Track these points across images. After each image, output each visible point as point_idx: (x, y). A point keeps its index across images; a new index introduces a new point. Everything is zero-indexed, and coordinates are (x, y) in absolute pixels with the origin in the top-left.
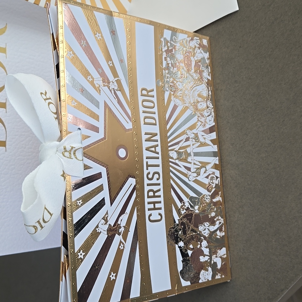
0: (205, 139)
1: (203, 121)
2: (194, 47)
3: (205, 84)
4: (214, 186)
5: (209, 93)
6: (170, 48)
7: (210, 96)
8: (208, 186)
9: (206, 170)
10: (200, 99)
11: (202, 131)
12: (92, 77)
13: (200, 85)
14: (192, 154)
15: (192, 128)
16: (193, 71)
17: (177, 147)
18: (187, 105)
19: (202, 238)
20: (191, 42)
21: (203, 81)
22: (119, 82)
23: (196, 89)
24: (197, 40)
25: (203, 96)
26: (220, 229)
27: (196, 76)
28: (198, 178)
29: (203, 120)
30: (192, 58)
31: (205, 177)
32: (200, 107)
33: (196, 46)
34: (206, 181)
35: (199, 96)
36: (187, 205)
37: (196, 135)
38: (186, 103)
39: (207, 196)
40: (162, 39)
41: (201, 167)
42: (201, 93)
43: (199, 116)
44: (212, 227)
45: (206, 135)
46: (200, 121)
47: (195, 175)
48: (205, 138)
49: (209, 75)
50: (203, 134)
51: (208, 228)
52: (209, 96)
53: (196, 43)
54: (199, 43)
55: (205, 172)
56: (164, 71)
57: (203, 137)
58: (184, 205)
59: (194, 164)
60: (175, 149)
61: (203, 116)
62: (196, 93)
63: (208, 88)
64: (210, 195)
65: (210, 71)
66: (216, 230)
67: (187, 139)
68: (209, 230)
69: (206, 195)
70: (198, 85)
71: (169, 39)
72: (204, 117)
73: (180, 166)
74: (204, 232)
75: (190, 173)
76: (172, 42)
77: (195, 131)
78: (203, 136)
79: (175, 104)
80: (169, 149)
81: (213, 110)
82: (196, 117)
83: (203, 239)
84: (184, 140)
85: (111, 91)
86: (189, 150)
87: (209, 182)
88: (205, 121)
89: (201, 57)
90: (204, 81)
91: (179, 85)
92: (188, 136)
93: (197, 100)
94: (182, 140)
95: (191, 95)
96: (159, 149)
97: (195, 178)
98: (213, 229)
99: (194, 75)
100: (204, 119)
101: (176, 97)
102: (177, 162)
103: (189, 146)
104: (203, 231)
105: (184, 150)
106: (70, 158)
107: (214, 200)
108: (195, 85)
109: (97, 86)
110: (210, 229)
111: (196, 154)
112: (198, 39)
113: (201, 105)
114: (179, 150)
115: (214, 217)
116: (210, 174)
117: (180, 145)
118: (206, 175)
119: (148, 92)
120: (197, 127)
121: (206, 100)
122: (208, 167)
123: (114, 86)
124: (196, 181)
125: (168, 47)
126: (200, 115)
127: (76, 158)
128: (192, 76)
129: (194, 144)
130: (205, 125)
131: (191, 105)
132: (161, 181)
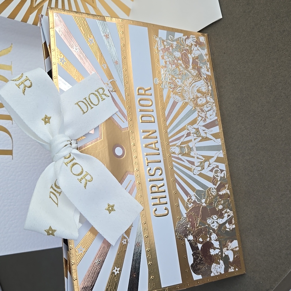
0: (206, 134)
1: (204, 117)
2: (190, 45)
3: (204, 80)
4: (219, 179)
8: (213, 180)
9: (210, 164)
10: (199, 95)
11: (203, 126)
13: (199, 81)
14: (194, 149)
15: (194, 122)
16: (191, 67)
17: (179, 143)
18: (186, 101)
20: (187, 40)
21: (202, 77)
23: (195, 85)
24: (193, 38)
25: (202, 91)
26: (230, 222)
27: (194, 72)
28: (203, 172)
29: (203, 115)
30: (189, 55)
31: (210, 171)
32: (199, 103)
33: (193, 44)
34: (211, 175)
35: (199, 91)
37: (197, 130)
38: (185, 99)
39: (213, 189)
41: (205, 161)
42: (201, 88)
43: (199, 112)
44: (221, 219)
46: (200, 116)
47: (200, 168)
48: (206, 133)
50: (204, 128)
51: (216, 220)
52: (208, 91)
53: (193, 41)
55: (209, 166)
57: (204, 131)
58: (190, 198)
59: (198, 158)
60: (177, 144)
61: (203, 111)
62: (195, 89)
63: (207, 84)
64: (216, 188)
66: (225, 223)
68: (217, 222)
69: (212, 188)
70: (197, 81)
72: (204, 112)
73: (183, 161)
74: (213, 225)
75: (194, 167)
76: (168, 41)
77: (195, 126)
78: (204, 130)
80: (170, 144)
81: (214, 104)
82: (197, 112)
83: (212, 232)
84: (185, 135)
86: (191, 145)
87: (214, 176)
88: (205, 116)
89: (198, 54)
90: (203, 77)
91: (178, 81)
92: (189, 131)
93: (196, 96)
94: (183, 135)
95: (190, 91)
97: (200, 172)
98: (221, 221)
99: (193, 71)
100: (205, 114)
102: (180, 156)
103: (191, 141)
104: (212, 224)
105: (186, 145)
107: (221, 193)
108: (194, 81)
110: (218, 222)
111: (198, 149)
112: (194, 37)
113: (201, 100)
114: (180, 145)
116: (214, 168)
117: (182, 140)
118: (210, 168)
119: (145, 90)
120: (198, 122)
121: (205, 95)
122: (212, 160)
124: (201, 175)
126: (200, 110)
128: (190, 72)
129: (196, 139)
130: (205, 120)
131: (191, 101)
132: (164, 176)
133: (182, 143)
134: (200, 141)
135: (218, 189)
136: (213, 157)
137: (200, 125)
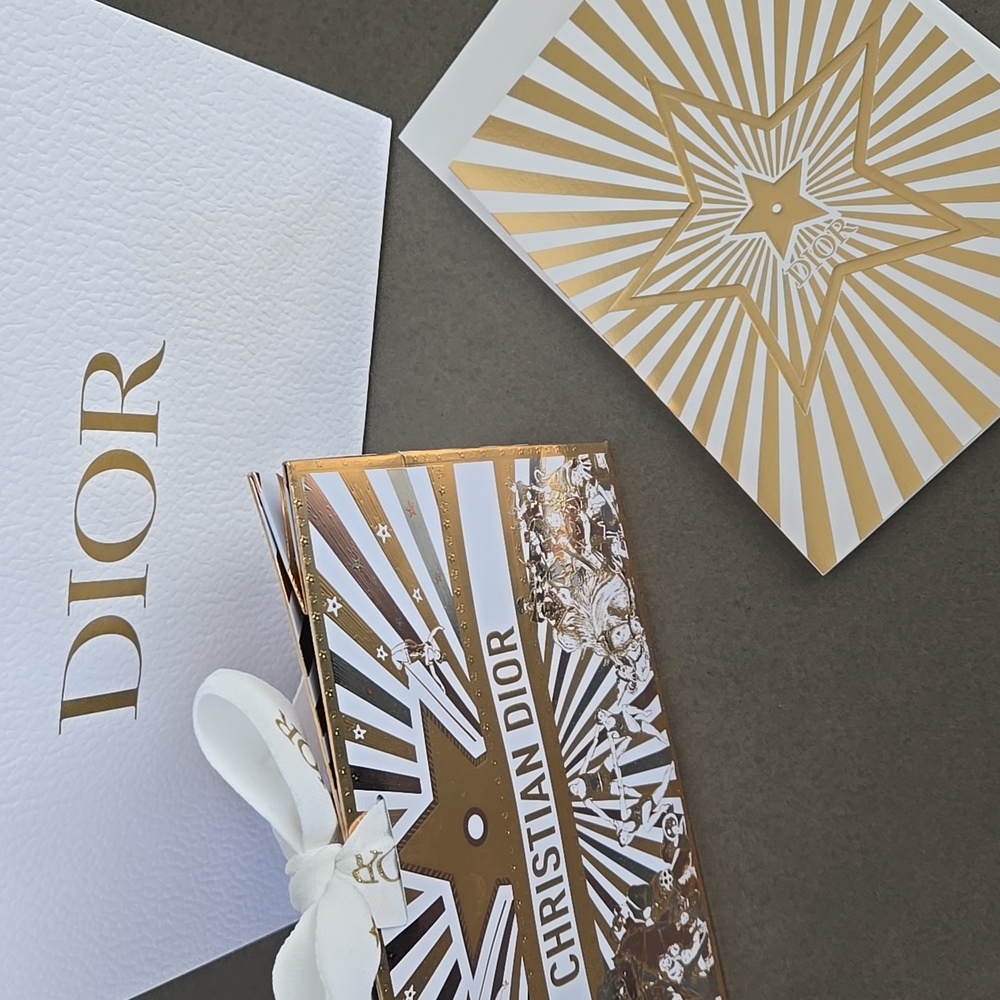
0: (640, 725)
1: (630, 677)
2: (581, 485)
3: (619, 575)
4: (676, 845)
5: (630, 596)
6: (532, 506)
7: (634, 604)
8: (666, 847)
9: (654, 806)
10: (614, 620)
11: (632, 704)
12: (387, 649)
13: (609, 581)
14: (618, 773)
15: (606, 703)
16: (589, 547)
17: (582, 766)
18: (588, 644)
19: (670, 989)
20: (573, 472)
21: (614, 569)
22: (440, 638)
23: (602, 595)
24: (585, 463)
25: (619, 608)
26: (703, 952)
27: (597, 560)
28: (640, 833)
29: (627, 673)
30: (581, 515)
31: (655, 825)
32: (617, 642)
33: (587, 479)
34: (657, 836)
35: (612, 611)
36: (626, 912)
37: (619, 718)
38: (585, 641)
39: (665, 875)
40: (514, 489)
41: (642, 802)
42: (615, 602)
43: (619, 667)
44: (688, 951)
45: (640, 711)
46: (623, 679)
47: (632, 824)
48: (639, 722)
49: (623, 548)
50: (635, 710)
51: (679, 958)
52: (631, 602)
53: (585, 470)
54: (589, 469)
55: (652, 813)
56: (527, 570)
57: (636, 718)
58: (620, 915)
59: (627, 797)
60: (579, 771)
61: (626, 662)
62: (604, 606)
63: (627, 583)
64: (671, 869)
65: (623, 535)
66: (696, 959)
67: (603, 736)
68: (680, 962)
69: (662, 874)
70: (606, 583)
71: (526, 482)
72: (630, 665)
73: (596, 815)
74: (672, 971)
75: (619, 824)
76: (534, 487)
77: (615, 709)
78: (633, 716)
79: (563, 651)
80: (568, 775)
81: (644, 638)
82: (613, 669)
83: (671, 993)
84: (596, 741)
85: (428, 668)
86: (609, 764)
87: (665, 837)
88: (634, 676)
89: (600, 505)
90: (617, 568)
91: (564, 596)
92: (602, 727)
93: (608, 625)
94: (592, 742)
95: (594, 614)
96: (547, 787)
97: (633, 835)
98: (688, 956)
99: (593, 559)
100: (631, 669)
101: (562, 630)
102: (589, 804)
103: (607, 753)
104: (670, 969)
105: (598, 768)
106: (373, 880)
107: (682, 881)
108: (599, 586)
109: (399, 666)
110: (683, 961)
111: (629, 769)
112: (586, 459)
113: (618, 634)
114: (588, 770)
115: (688, 926)
116: (663, 815)
117: (589, 757)
118: (656, 818)
119: (502, 638)
120: (619, 696)
121: (626, 617)
122: (658, 795)
123: (432, 653)
124: (639, 843)
125: (528, 503)
126: (620, 663)
127: (385, 877)
128: (588, 563)
129: (620, 743)
130: (634, 685)
131: (598, 642)
132: (563, 870)
133: (592, 765)
134: (630, 747)
135: (677, 872)
136: (659, 784)
137: (623, 705)
